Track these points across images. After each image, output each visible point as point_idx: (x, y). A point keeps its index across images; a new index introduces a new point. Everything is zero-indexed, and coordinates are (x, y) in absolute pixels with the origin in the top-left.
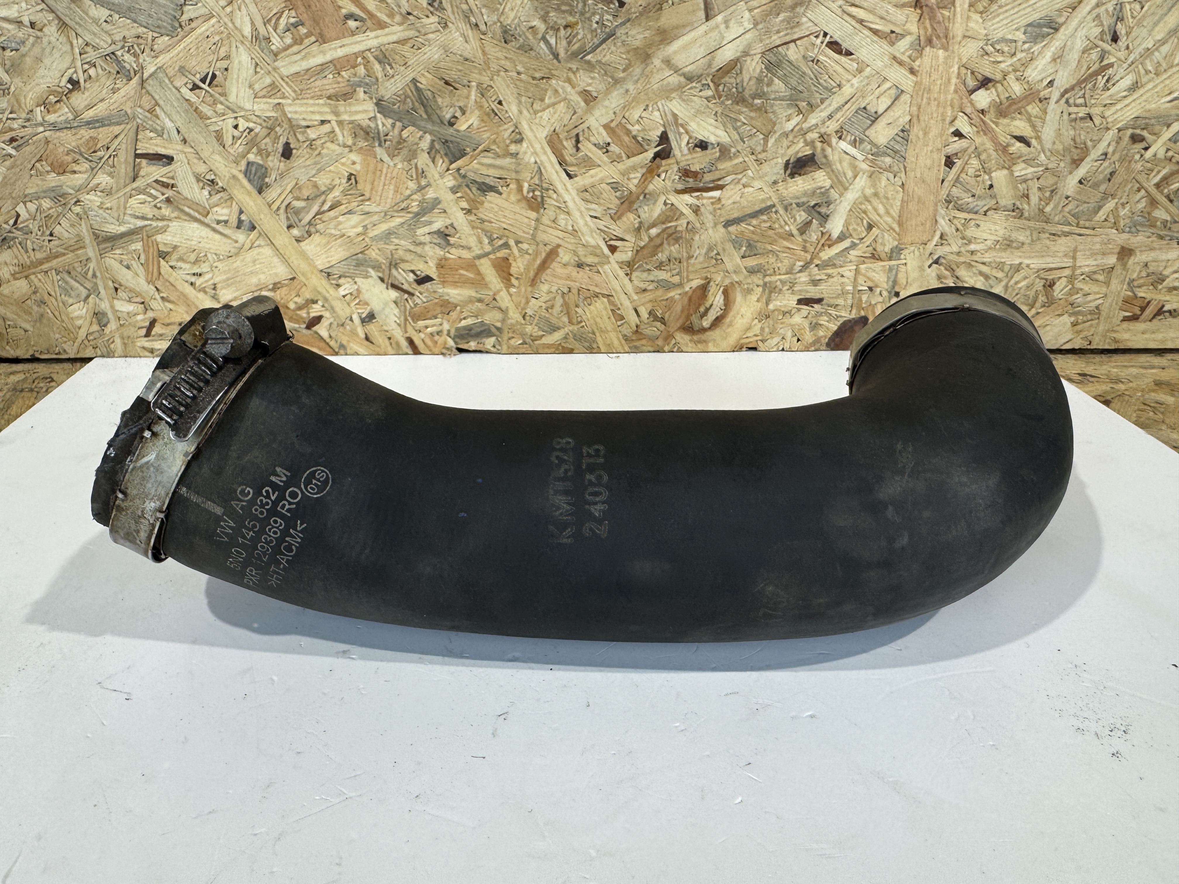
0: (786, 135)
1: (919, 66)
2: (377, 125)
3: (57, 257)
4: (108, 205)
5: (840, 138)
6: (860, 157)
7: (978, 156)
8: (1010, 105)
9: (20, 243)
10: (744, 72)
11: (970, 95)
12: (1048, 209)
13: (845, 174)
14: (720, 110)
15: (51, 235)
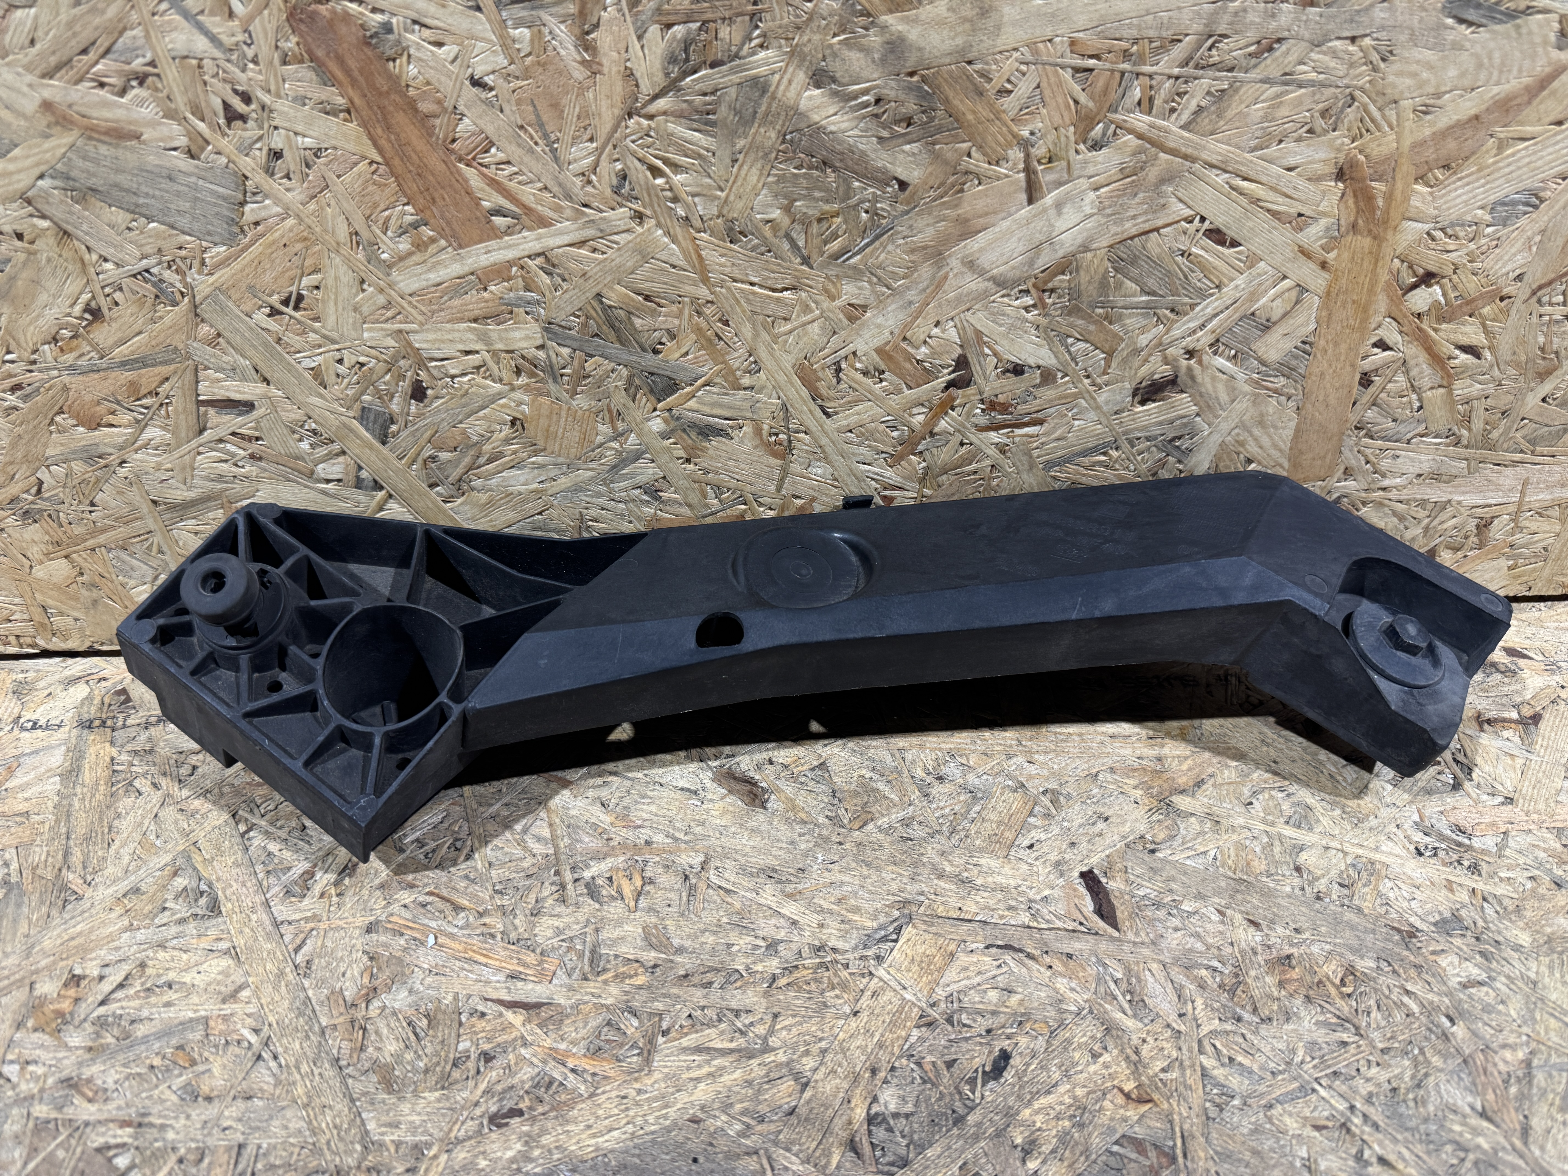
0: (1137, 351)
1: (1335, 259)
2: (548, 356)
3: (104, 530)
4: (169, 466)
5: (1215, 353)
6: (1240, 376)
7: (1407, 372)
8: (1460, 306)
9: (50, 516)
10: (1082, 273)
11: (1404, 295)
12: (1495, 434)
13: (1217, 398)
14: (1043, 321)
15: (92, 504)
